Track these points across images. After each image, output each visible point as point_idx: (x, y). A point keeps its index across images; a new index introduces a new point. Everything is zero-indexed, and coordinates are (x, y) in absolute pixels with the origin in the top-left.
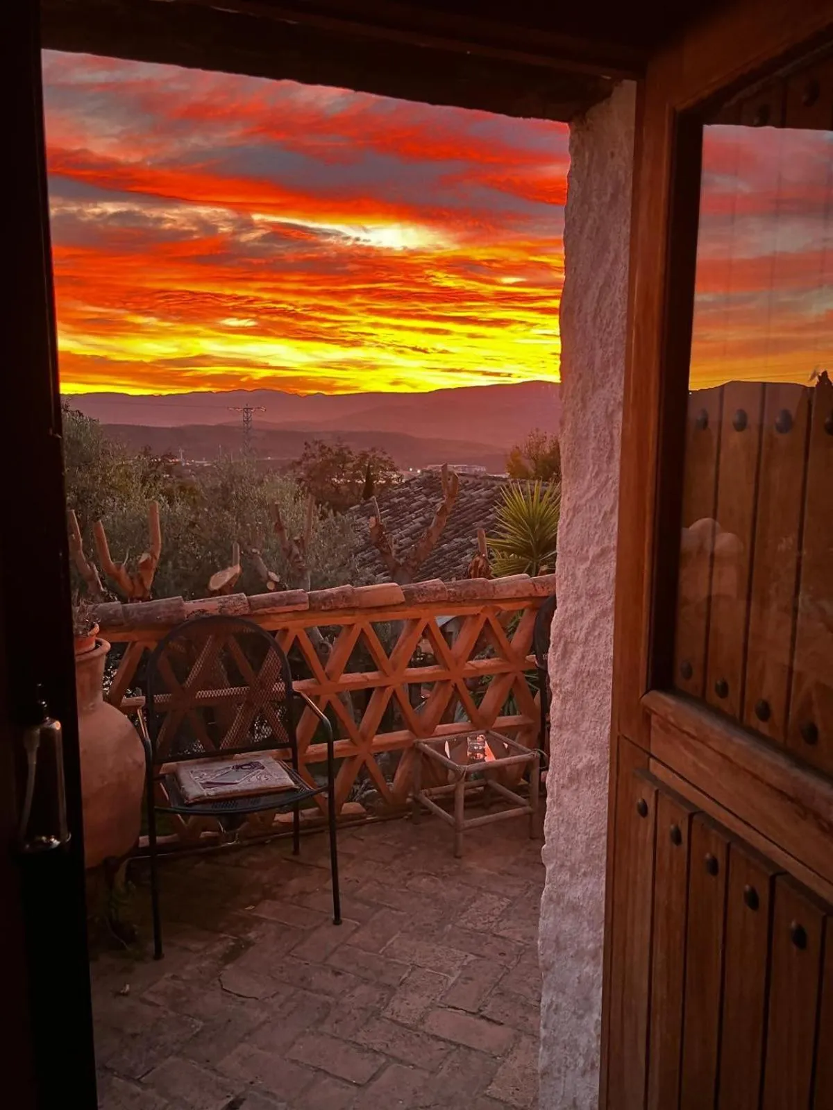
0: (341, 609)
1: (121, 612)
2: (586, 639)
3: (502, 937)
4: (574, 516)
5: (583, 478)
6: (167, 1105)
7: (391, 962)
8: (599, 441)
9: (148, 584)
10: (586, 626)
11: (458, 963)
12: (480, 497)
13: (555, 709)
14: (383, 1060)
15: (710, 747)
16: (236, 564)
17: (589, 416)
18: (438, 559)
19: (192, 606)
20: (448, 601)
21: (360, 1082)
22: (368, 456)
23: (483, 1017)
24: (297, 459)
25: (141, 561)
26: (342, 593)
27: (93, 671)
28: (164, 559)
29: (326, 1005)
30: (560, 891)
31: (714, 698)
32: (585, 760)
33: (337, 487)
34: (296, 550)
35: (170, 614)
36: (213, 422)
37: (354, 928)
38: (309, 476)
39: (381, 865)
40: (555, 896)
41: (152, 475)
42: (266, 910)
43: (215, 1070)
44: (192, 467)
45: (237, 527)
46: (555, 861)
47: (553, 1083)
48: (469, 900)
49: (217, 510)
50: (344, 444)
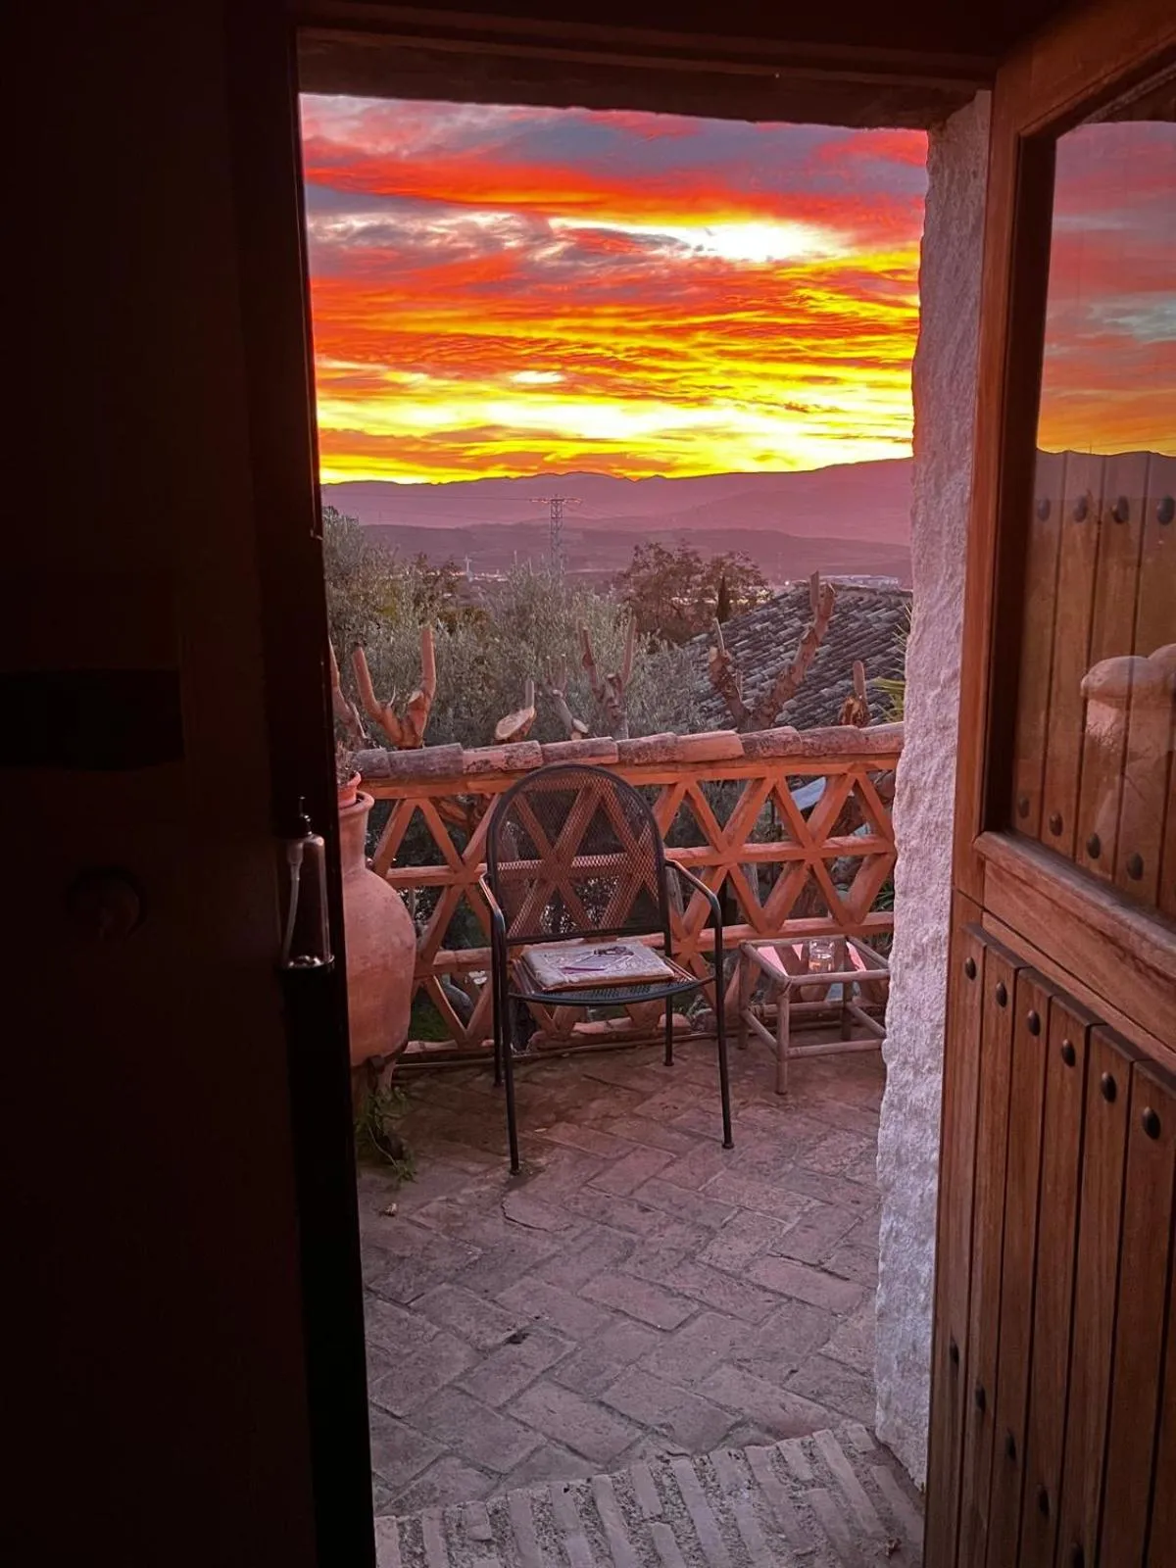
0: (661, 763)
1: (387, 760)
2: (935, 783)
3: (856, 1182)
4: (924, 631)
5: (936, 582)
6: (438, 1333)
7: (714, 1202)
8: (953, 537)
9: (421, 729)
10: (935, 767)
11: (798, 1208)
12: (879, 620)
13: (900, 872)
14: (696, 1307)
15: (1037, 891)
16: (530, 705)
17: (943, 505)
18: (814, 709)
19: (473, 755)
20: (803, 756)
21: (665, 1327)
22: (723, 564)
23: (825, 1271)
24: (625, 570)
25: (412, 700)
26: (662, 742)
27: (353, 829)
28: (443, 704)
29: (631, 1244)
30: (902, 1092)
31: (1048, 836)
32: (931, 932)
33: (680, 609)
34: (610, 692)
35: (446, 765)
36: (510, 520)
37: (669, 1160)
38: (639, 594)
39: (707, 1091)
40: (896, 1100)
41: (428, 594)
42: (561, 1133)
43: (495, 1302)
44: (483, 584)
45: (536, 663)
46: (897, 1057)
47: (890, 1325)
48: (819, 1137)
49: (510, 639)
50: (690, 548)
